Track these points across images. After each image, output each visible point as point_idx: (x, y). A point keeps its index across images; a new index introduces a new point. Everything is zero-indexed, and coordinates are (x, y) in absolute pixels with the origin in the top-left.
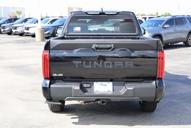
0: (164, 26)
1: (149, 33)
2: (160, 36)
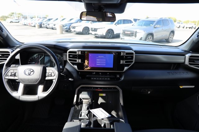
0: (155, 26)
1: (144, 31)
2: (152, 34)
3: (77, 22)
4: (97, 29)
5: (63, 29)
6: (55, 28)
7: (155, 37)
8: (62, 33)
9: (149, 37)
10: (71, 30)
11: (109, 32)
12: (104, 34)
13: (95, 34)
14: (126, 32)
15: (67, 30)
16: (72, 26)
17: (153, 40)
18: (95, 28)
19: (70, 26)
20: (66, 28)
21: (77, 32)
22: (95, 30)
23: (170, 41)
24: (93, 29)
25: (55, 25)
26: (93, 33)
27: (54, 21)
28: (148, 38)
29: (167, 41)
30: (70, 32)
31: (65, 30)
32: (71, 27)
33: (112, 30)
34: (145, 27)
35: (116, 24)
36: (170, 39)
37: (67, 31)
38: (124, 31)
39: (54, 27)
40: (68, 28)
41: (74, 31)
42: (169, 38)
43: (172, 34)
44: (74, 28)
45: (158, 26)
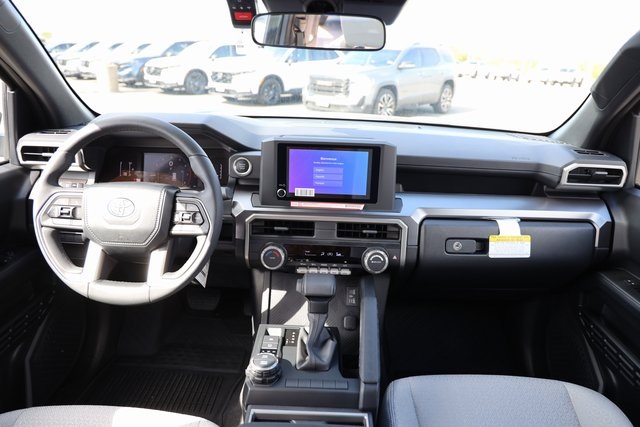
0: (400, 64)
2: (392, 89)
3: (164, 55)
4: (231, 75)
5: (120, 77)
6: (87, 73)
7: (401, 96)
8: (116, 90)
9: (385, 96)
10: (147, 81)
11: (271, 86)
12: (255, 91)
13: (227, 91)
14: (319, 83)
15: (131, 79)
16: (149, 68)
17: (396, 104)
18: (225, 71)
19: (143, 66)
20: (129, 75)
21: (168, 86)
22: (226, 78)
23: (445, 109)
24: (220, 76)
25: (86, 64)
26: (221, 87)
27: (82, 51)
28: (381, 100)
29: (437, 109)
30: (144, 87)
31: (127, 80)
32: (145, 70)
33: (278, 79)
34: (373, 68)
35: (290, 61)
36: (444, 103)
37: (131, 84)
38: (313, 80)
39: (83, 70)
40: (136, 73)
41: (158, 83)
42: (440, 100)
43: (448, 89)
44: (157, 72)
45: (407, 66)
